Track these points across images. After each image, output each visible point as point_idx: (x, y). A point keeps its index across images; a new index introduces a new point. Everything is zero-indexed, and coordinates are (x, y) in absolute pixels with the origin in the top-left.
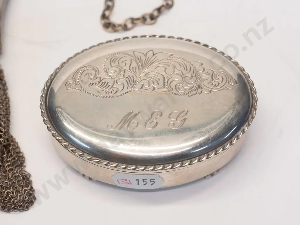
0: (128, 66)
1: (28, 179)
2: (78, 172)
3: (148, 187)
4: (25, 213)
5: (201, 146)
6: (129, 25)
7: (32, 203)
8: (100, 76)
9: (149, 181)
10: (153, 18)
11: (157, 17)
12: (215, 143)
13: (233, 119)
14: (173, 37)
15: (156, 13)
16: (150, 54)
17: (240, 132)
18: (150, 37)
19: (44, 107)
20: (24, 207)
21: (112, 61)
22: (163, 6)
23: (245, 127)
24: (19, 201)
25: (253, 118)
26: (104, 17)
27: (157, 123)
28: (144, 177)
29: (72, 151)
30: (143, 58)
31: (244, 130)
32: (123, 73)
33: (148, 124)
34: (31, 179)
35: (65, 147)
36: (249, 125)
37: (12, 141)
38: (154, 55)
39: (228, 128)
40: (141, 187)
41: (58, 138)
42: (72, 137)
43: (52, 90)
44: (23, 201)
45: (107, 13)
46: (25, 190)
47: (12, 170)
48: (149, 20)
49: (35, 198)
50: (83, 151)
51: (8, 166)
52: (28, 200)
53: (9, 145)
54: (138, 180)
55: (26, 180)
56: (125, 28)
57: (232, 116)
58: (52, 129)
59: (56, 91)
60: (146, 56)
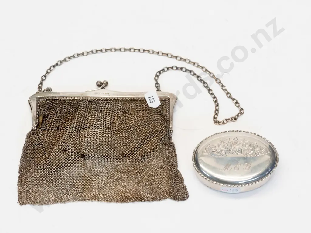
0: (227, 144)
1: (186, 188)
2: (205, 185)
3: (235, 192)
4: (184, 202)
5: (256, 177)
6: (225, 122)
7: (187, 198)
8: (216, 148)
9: (235, 190)
10: (235, 119)
11: (237, 118)
12: (262, 176)
13: (269, 166)
14: (245, 132)
15: (236, 117)
16: (236, 139)
17: (271, 172)
18: (236, 131)
19: (194, 160)
20: (184, 199)
21: (221, 142)
22: (239, 113)
23: (274, 170)
24: (182, 197)
25: (277, 166)
26: (214, 118)
27: (239, 168)
28: (233, 189)
29: (206, 179)
30: (233, 141)
31: (273, 171)
32: (225, 147)
33: (236, 168)
34: (187, 188)
35: (203, 177)
36: (275, 169)
37: (179, 172)
38: (237, 140)
39: (267, 170)
40: (232, 192)
41: (200, 173)
42: (203, 171)
43: (197, 152)
44: (184, 197)
45: (215, 116)
46: (185, 193)
47: (179, 184)
48: (233, 120)
49: (188, 196)
50: (210, 179)
51: (177, 182)
52: (186, 197)
53: (178, 174)
54: (231, 190)
55: (185, 188)
56: (223, 123)
57: (268, 166)
58: (197, 169)
59: (198, 152)
60: (234, 140)
